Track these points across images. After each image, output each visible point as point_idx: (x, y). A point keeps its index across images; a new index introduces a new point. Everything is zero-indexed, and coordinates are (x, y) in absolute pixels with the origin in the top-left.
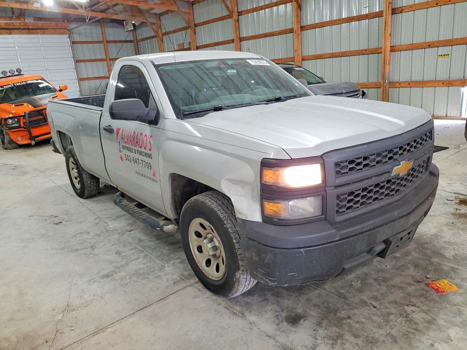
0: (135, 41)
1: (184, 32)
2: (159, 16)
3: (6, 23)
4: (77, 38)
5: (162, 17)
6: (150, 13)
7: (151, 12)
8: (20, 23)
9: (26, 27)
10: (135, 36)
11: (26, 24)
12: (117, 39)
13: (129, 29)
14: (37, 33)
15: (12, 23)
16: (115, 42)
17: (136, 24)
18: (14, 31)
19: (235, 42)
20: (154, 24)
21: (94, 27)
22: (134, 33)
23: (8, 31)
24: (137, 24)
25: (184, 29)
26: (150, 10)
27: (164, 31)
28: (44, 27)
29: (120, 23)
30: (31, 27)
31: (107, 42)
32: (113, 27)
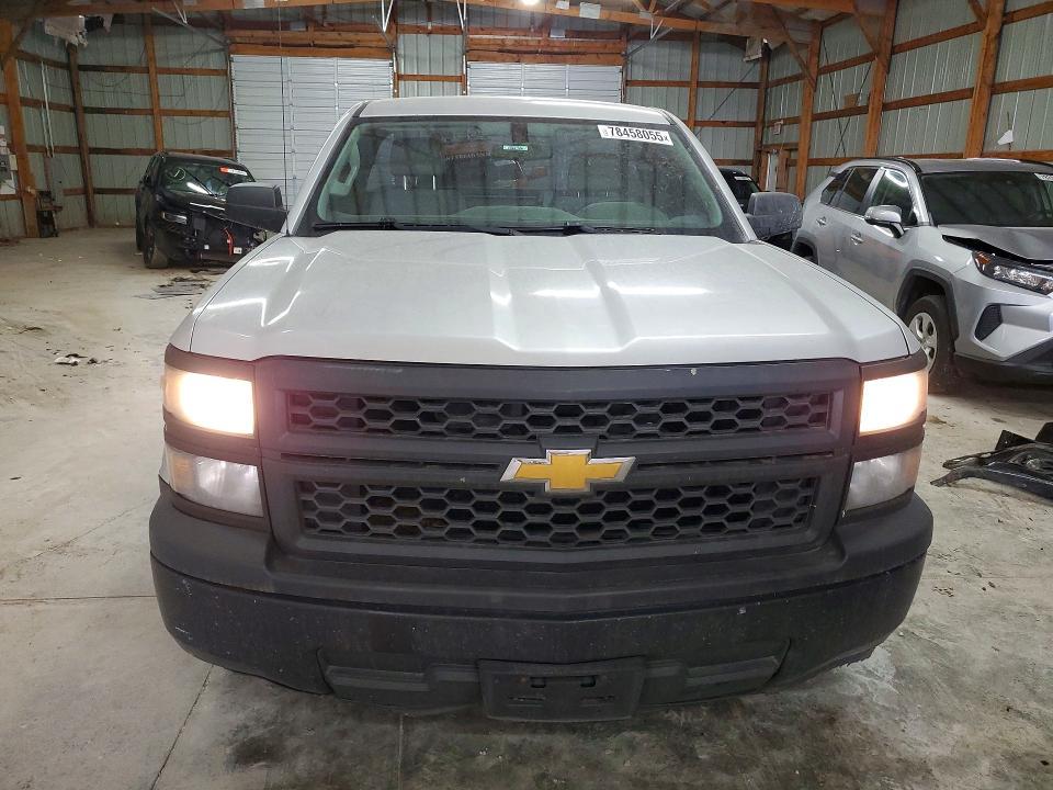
0: (763, 86)
1: (865, 66)
2: (820, 27)
3: (516, 41)
4: (638, 73)
5: (829, 28)
6: (800, 19)
7: (803, 17)
8: (539, 41)
9: (549, 49)
10: (765, 73)
11: (549, 43)
12: (724, 78)
13: (753, 58)
14: (564, 62)
15: (527, 41)
16: (718, 85)
17: (770, 45)
18: (526, 55)
19: (976, 94)
20: (806, 46)
21: (679, 51)
22: (765, 65)
23: (515, 55)
24: (772, 47)
25: (867, 58)
26: (802, 13)
27: (823, 63)
28: (580, 50)
29: (737, 43)
30: (556, 50)
31: (700, 84)
32: (719, 52)
